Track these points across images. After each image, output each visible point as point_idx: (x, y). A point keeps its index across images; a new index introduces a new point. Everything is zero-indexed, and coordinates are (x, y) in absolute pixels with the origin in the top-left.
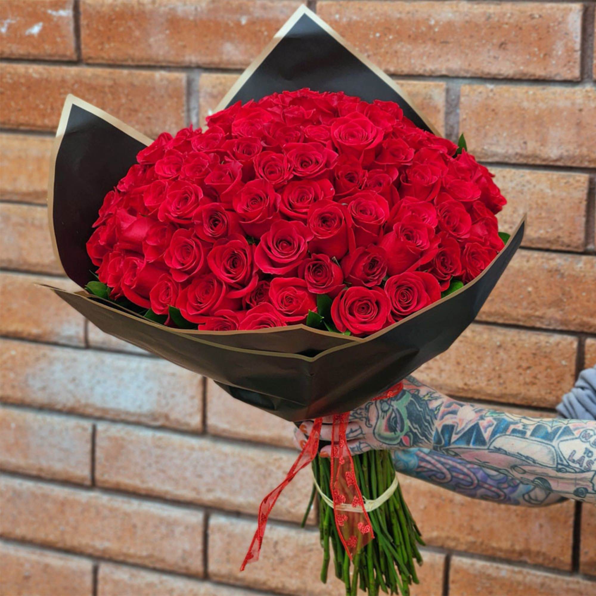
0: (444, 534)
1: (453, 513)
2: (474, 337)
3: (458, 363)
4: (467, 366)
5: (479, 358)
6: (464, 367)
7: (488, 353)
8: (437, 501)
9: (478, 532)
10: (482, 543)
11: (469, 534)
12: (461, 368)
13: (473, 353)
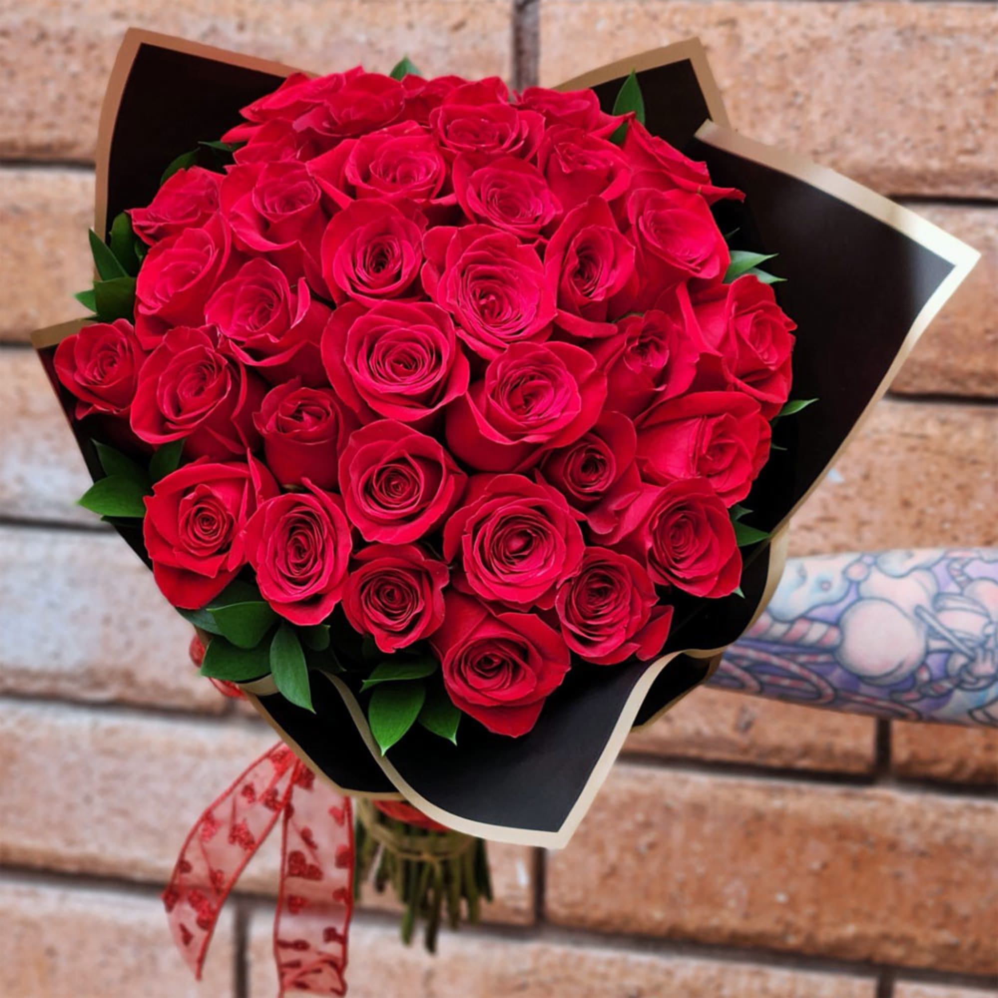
0: (873, 930)
1: (897, 876)
2: (948, 437)
3: (906, 504)
4: (930, 511)
5: (960, 487)
6: (922, 512)
7: (986, 475)
8: (854, 848)
9: (966, 919)
10: (975, 947)
11: (940, 927)
12: (912, 516)
13: (945, 476)
